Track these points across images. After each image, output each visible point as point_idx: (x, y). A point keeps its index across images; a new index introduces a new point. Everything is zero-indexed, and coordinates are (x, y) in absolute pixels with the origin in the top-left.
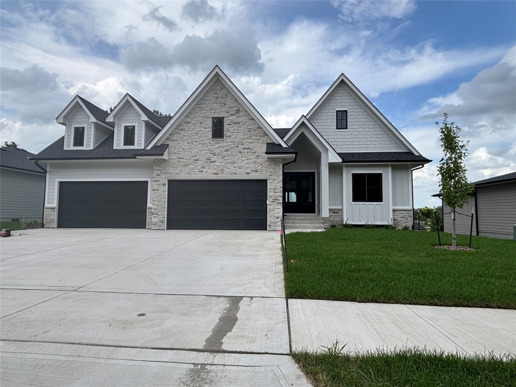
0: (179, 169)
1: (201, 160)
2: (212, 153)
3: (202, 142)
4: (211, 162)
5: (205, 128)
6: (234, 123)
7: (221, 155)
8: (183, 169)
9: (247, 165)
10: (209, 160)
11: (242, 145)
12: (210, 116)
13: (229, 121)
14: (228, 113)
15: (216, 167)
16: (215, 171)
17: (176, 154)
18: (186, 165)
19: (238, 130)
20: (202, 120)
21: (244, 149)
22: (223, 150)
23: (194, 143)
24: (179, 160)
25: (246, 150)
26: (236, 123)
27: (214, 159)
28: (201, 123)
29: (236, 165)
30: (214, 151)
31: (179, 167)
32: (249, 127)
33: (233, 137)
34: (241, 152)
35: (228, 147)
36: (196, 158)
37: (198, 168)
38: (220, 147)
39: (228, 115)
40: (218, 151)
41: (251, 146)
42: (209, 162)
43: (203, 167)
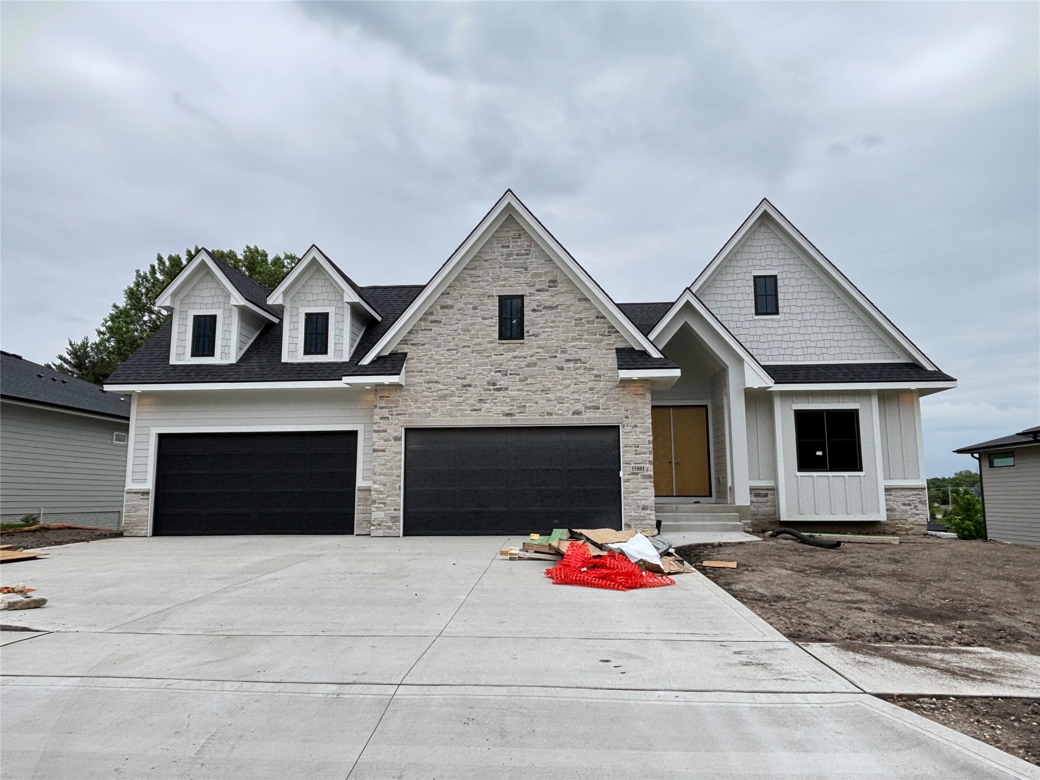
0: (429, 405)
1: (476, 386)
2: (500, 371)
3: (477, 348)
4: (498, 390)
5: (484, 319)
6: (545, 308)
7: (518, 374)
8: (438, 404)
9: (576, 396)
10: (494, 384)
11: (564, 352)
12: (495, 294)
13: (535, 303)
14: (532, 286)
15: (508, 400)
16: (506, 409)
17: (424, 374)
18: (444, 397)
19: (553, 322)
20: (476, 302)
21: (568, 361)
22: (523, 364)
23: (461, 350)
24: (428, 386)
25: (571, 365)
26: (551, 308)
27: (503, 382)
28: (475, 308)
29: (551, 396)
30: (504, 367)
31: (428, 402)
32: (577, 316)
33: (543, 336)
34: (562, 369)
35: (534, 358)
36: (466, 382)
37: (471, 401)
38: (515, 357)
39: (532, 290)
40: (511, 366)
41: (583, 355)
42: (494, 389)
43: (481, 400)
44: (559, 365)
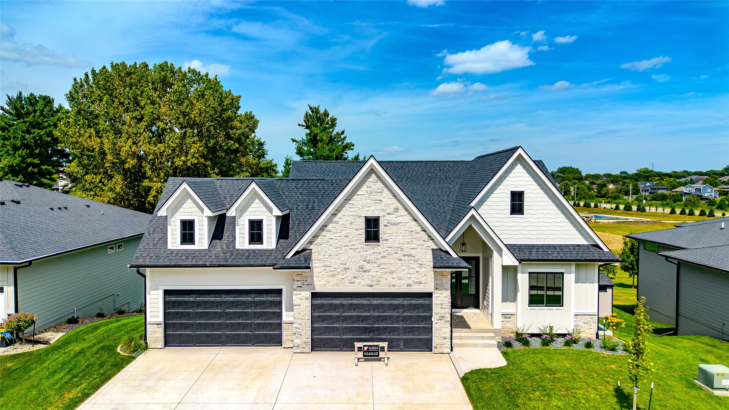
0: (326, 280)
1: (352, 269)
2: (366, 261)
3: (353, 247)
4: (365, 271)
5: (356, 230)
6: (392, 224)
7: (376, 263)
8: (331, 279)
9: (409, 276)
10: (362, 268)
11: (402, 250)
12: (363, 216)
13: (386, 221)
14: (384, 211)
15: (370, 277)
16: (370, 283)
17: (322, 261)
18: (334, 275)
19: (397, 233)
20: (352, 220)
21: (404, 255)
22: (379, 257)
23: (343, 248)
24: (325, 268)
25: (406, 258)
26: (395, 224)
27: (367, 267)
28: (351, 223)
29: (394, 276)
30: (368, 258)
31: (325, 278)
32: (410, 230)
33: (390, 241)
34: (401, 260)
35: (385, 254)
36: (346, 267)
37: (349, 278)
38: (374, 253)
39: (385, 214)
40: (372, 258)
41: (413, 252)
42: (362, 271)
43: (355, 277)
44: (400, 258)
